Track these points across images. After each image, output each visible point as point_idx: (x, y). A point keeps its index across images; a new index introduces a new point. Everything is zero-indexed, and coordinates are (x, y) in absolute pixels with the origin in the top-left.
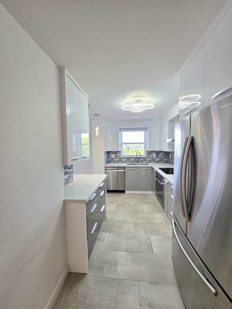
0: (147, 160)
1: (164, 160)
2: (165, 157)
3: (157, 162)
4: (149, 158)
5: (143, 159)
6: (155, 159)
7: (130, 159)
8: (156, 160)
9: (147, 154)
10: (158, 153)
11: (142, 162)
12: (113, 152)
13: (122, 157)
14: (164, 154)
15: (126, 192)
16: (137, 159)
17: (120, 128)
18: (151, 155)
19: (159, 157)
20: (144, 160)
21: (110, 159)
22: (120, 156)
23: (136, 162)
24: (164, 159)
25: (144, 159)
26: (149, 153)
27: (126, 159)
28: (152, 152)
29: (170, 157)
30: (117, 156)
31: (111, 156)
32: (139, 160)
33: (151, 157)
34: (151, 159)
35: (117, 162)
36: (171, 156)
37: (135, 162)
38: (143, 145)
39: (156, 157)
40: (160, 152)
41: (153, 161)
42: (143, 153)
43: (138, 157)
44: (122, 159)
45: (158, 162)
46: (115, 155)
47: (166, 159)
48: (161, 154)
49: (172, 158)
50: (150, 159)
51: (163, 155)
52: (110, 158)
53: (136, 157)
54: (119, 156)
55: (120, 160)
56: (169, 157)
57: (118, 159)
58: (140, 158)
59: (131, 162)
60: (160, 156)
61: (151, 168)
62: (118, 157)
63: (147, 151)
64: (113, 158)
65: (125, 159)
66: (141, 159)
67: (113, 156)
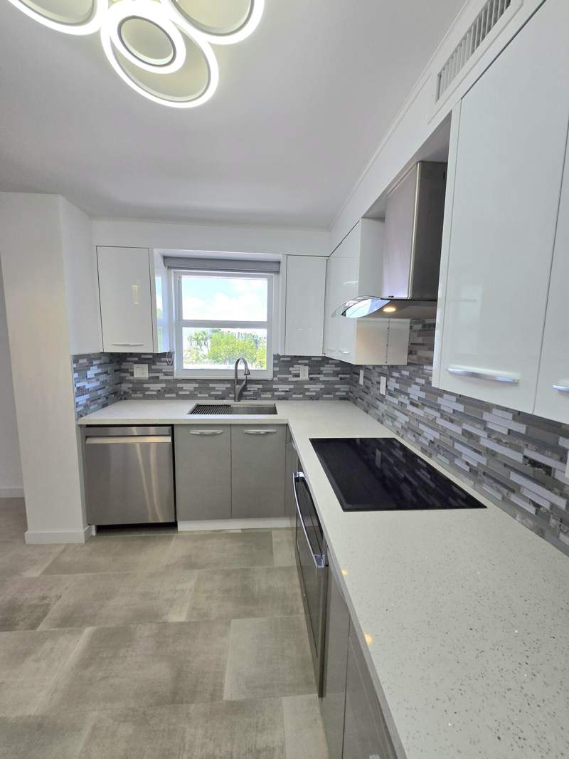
0: (277, 390)
1: (338, 390)
2: (341, 379)
3: (311, 398)
4: (285, 381)
5: (261, 386)
6: (306, 387)
7: (211, 385)
8: (308, 390)
9: (277, 369)
10: (317, 364)
11: (256, 396)
12: (140, 358)
13: (178, 375)
14: (339, 369)
15: (181, 527)
16: (238, 387)
17: (165, 258)
18: (290, 373)
19: (322, 378)
20: (264, 391)
21: (131, 386)
22: (172, 374)
23: (234, 399)
24: (337, 386)
25: (266, 386)
26: (285, 363)
27: (197, 385)
28: (296, 360)
29: (361, 382)
30: (159, 371)
31: (132, 374)
32: (244, 389)
33: (291, 379)
34: (292, 387)
35: (160, 396)
36: (364, 377)
37: (231, 398)
38: (262, 333)
39: (311, 379)
40: (326, 360)
41: (297, 393)
42: (260, 365)
43: (239, 377)
44: (179, 385)
45: (315, 398)
46: (150, 370)
47: (344, 388)
48: (327, 369)
49: (368, 388)
50: (286, 387)
51: (336, 374)
52: (130, 382)
53: (233, 377)
54: (166, 374)
55: (172, 391)
56: (357, 381)
57: (164, 385)
58: (249, 382)
59: (217, 397)
60: (326, 375)
61: (282, 430)
62: (162, 377)
63: (277, 357)
64: (141, 382)
65: (192, 386)
66: (255, 387)
67: (141, 372)
